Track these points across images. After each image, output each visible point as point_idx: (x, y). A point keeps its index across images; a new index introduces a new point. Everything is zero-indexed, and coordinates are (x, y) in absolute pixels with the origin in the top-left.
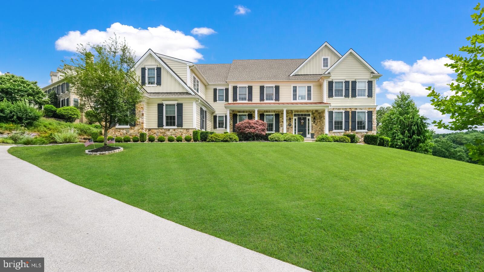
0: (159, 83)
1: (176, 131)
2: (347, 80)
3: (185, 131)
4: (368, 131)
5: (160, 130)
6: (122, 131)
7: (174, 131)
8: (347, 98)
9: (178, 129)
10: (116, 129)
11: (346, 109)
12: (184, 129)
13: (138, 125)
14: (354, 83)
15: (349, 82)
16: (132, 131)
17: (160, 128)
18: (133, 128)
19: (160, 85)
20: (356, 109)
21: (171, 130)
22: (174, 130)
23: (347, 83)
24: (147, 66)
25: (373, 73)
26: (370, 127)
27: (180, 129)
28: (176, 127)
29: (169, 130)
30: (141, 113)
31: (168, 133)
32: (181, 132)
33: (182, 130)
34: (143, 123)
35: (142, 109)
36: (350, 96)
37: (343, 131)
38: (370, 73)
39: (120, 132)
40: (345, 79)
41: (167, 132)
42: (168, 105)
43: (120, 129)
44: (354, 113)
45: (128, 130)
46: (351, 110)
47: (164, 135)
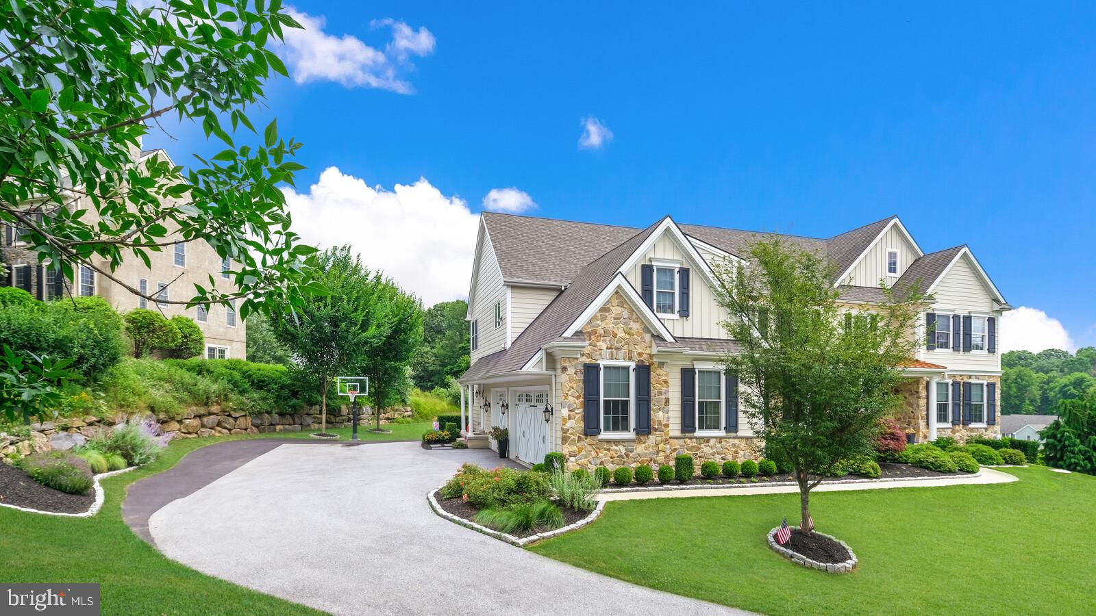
0: (685, 312)
1: (723, 443)
2: (957, 313)
3: (743, 444)
4: (989, 427)
5: (688, 441)
6: (614, 447)
7: (720, 442)
8: (957, 353)
9: (730, 438)
10: (601, 441)
11: (954, 376)
12: (742, 438)
13: (656, 430)
14: (968, 319)
15: (959, 317)
16: (640, 449)
17: (687, 435)
18: (642, 438)
19: (687, 316)
20: (970, 377)
21: (712, 441)
22: (720, 439)
23: (956, 317)
24: (655, 261)
25: (996, 300)
26: (992, 419)
27: (734, 438)
28: (722, 433)
29: (708, 439)
30: (663, 397)
31: (706, 449)
32: (734, 445)
33: (736, 441)
34: (667, 426)
35: (665, 385)
36: (962, 349)
37: (949, 425)
38: (990, 301)
39: (609, 450)
40: (953, 311)
41: (703, 446)
42: (704, 372)
43: (609, 441)
44: (968, 386)
45: (631, 444)
46: (962, 379)
47: (697, 454)
